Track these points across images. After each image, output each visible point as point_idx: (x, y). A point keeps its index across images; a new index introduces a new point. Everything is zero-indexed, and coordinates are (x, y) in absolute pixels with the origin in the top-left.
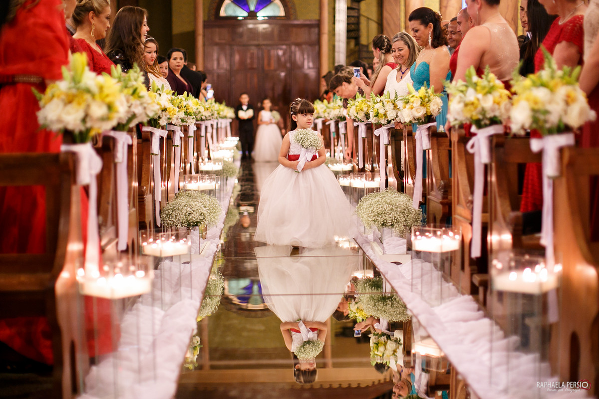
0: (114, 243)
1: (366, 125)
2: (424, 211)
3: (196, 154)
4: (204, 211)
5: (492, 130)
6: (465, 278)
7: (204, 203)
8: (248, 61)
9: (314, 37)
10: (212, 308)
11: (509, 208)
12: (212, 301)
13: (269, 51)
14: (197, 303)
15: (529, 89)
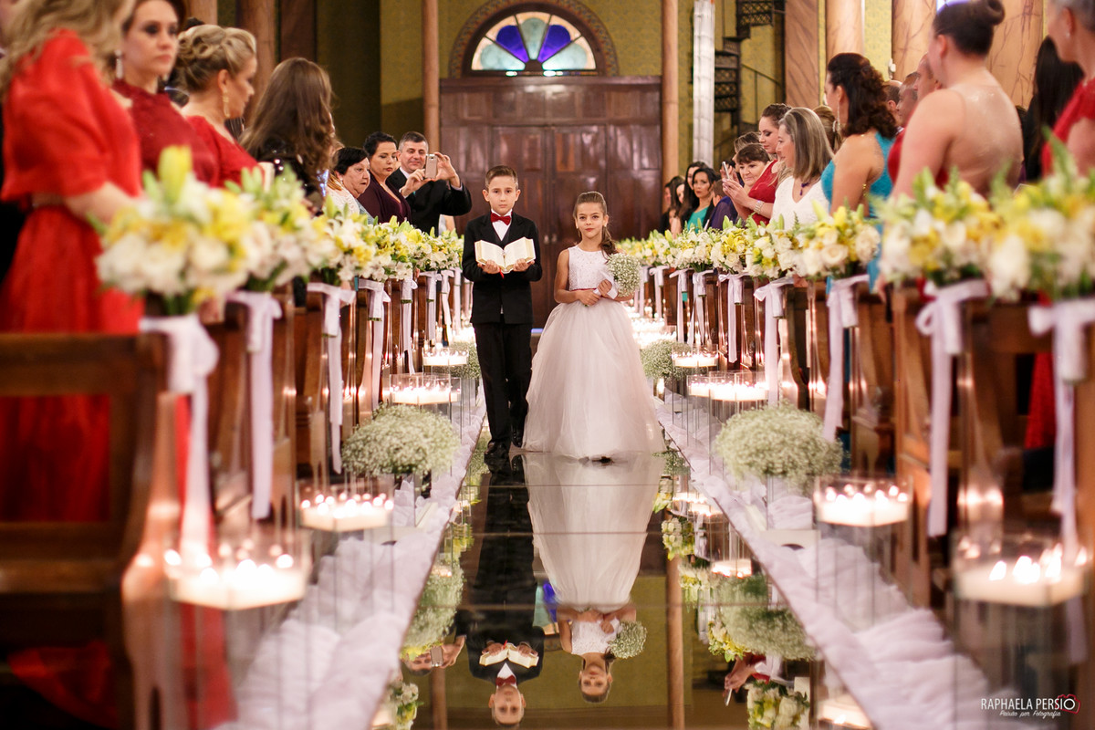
0: (244, 504)
1: (742, 279)
2: (846, 447)
3: (416, 334)
4: (424, 443)
5: (964, 291)
6: (919, 576)
7: (425, 429)
8: (526, 155)
9: (651, 109)
10: (437, 631)
11: (997, 441)
12: (437, 617)
13: (565, 136)
14: (403, 619)
15: (1024, 212)
